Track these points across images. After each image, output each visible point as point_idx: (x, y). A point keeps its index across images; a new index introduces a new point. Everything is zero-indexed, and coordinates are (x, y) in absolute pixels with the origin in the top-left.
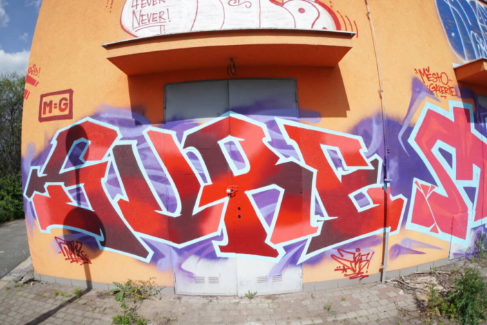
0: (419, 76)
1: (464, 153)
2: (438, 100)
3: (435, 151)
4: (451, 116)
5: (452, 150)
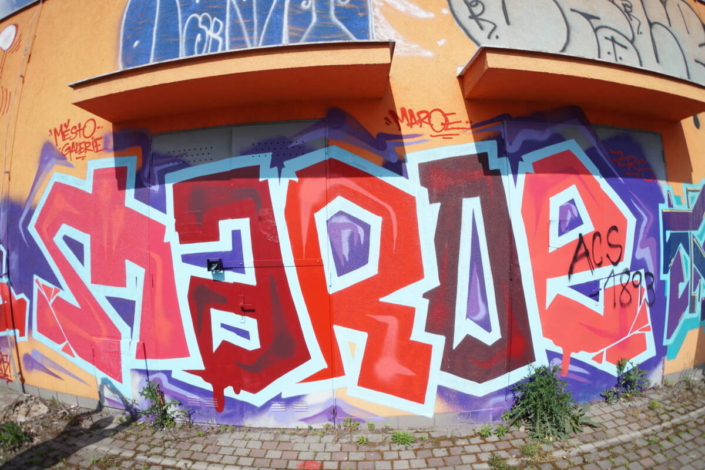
0: (52, 139)
1: (105, 240)
2: (70, 165)
3: (58, 240)
4: (87, 186)
5: (84, 239)
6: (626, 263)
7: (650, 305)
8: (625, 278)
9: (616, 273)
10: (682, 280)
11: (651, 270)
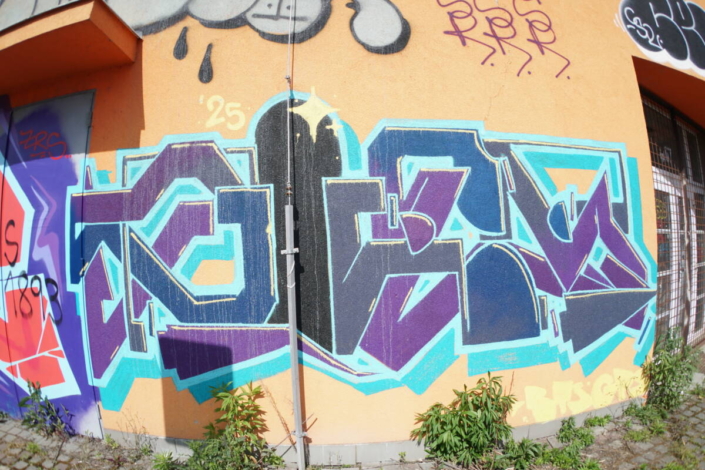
6: (23, 265)
7: (58, 323)
8: (23, 283)
9: (13, 275)
10: (108, 297)
11: (54, 276)
